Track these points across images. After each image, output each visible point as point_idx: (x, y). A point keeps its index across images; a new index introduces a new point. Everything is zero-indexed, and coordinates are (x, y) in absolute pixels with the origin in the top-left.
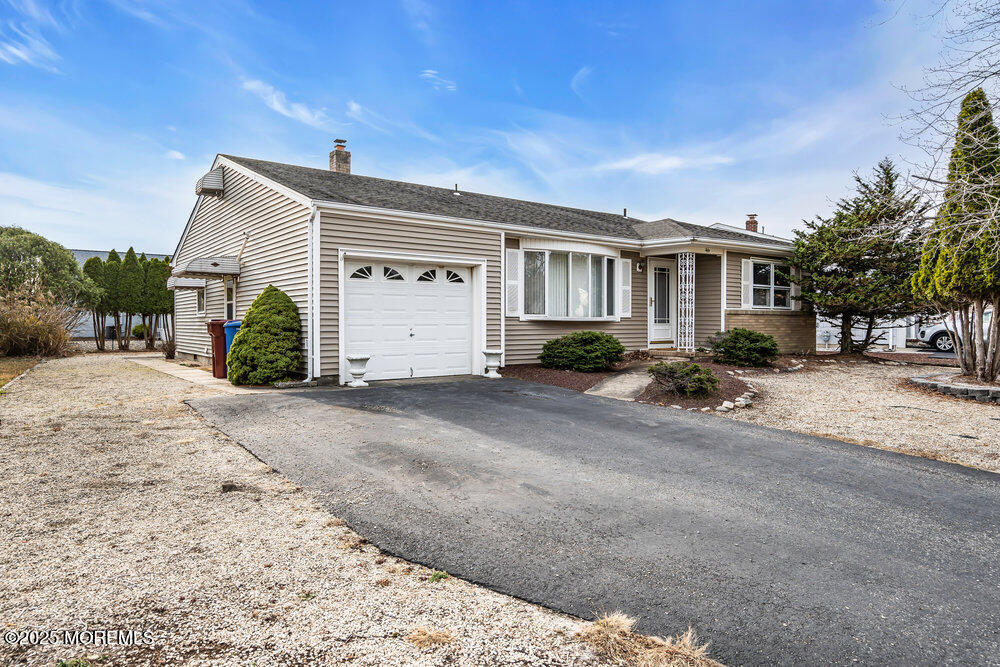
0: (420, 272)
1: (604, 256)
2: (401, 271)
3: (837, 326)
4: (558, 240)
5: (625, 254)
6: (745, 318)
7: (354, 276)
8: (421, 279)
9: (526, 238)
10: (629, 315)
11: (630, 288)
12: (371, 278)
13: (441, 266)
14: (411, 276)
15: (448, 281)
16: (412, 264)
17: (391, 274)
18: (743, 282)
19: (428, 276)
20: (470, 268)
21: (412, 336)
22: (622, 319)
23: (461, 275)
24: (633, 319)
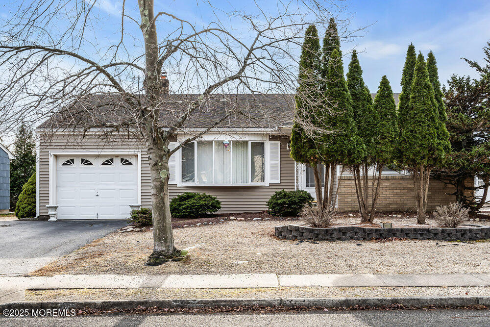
0: (103, 160)
1: (248, 141)
2: (91, 160)
7: (64, 164)
8: (104, 164)
9: (181, 134)
10: (278, 181)
12: (73, 165)
13: (117, 156)
14: (97, 163)
15: (121, 164)
16: (98, 156)
17: (86, 162)
19: (109, 162)
20: (136, 156)
21: (97, 195)
22: (271, 185)
23: (131, 161)
24: (282, 184)
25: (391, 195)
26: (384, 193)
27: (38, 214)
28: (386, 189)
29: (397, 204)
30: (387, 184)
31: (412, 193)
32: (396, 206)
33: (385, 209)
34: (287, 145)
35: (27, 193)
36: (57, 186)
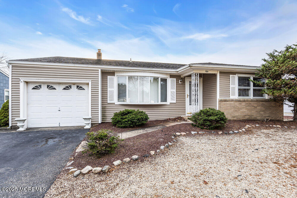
0: (64, 86)
1: (159, 77)
2: (54, 86)
3: (291, 106)
4: (133, 72)
5: (172, 76)
6: (232, 102)
7: (34, 88)
8: (64, 89)
9: (118, 71)
10: (175, 102)
11: (175, 90)
13: (74, 84)
14: (59, 89)
15: (77, 90)
16: (60, 83)
17: (50, 87)
18: (231, 86)
19: (68, 88)
20: (88, 84)
21: (59, 110)
22: (171, 103)
23: (84, 87)
24: (177, 103)
25: (246, 110)
26: (242, 109)
27: (10, 125)
28: (243, 106)
29: (249, 115)
30: (244, 104)
31: (256, 109)
32: (248, 117)
33: (243, 118)
34: (180, 80)
35: (4, 109)
36: (28, 104)
